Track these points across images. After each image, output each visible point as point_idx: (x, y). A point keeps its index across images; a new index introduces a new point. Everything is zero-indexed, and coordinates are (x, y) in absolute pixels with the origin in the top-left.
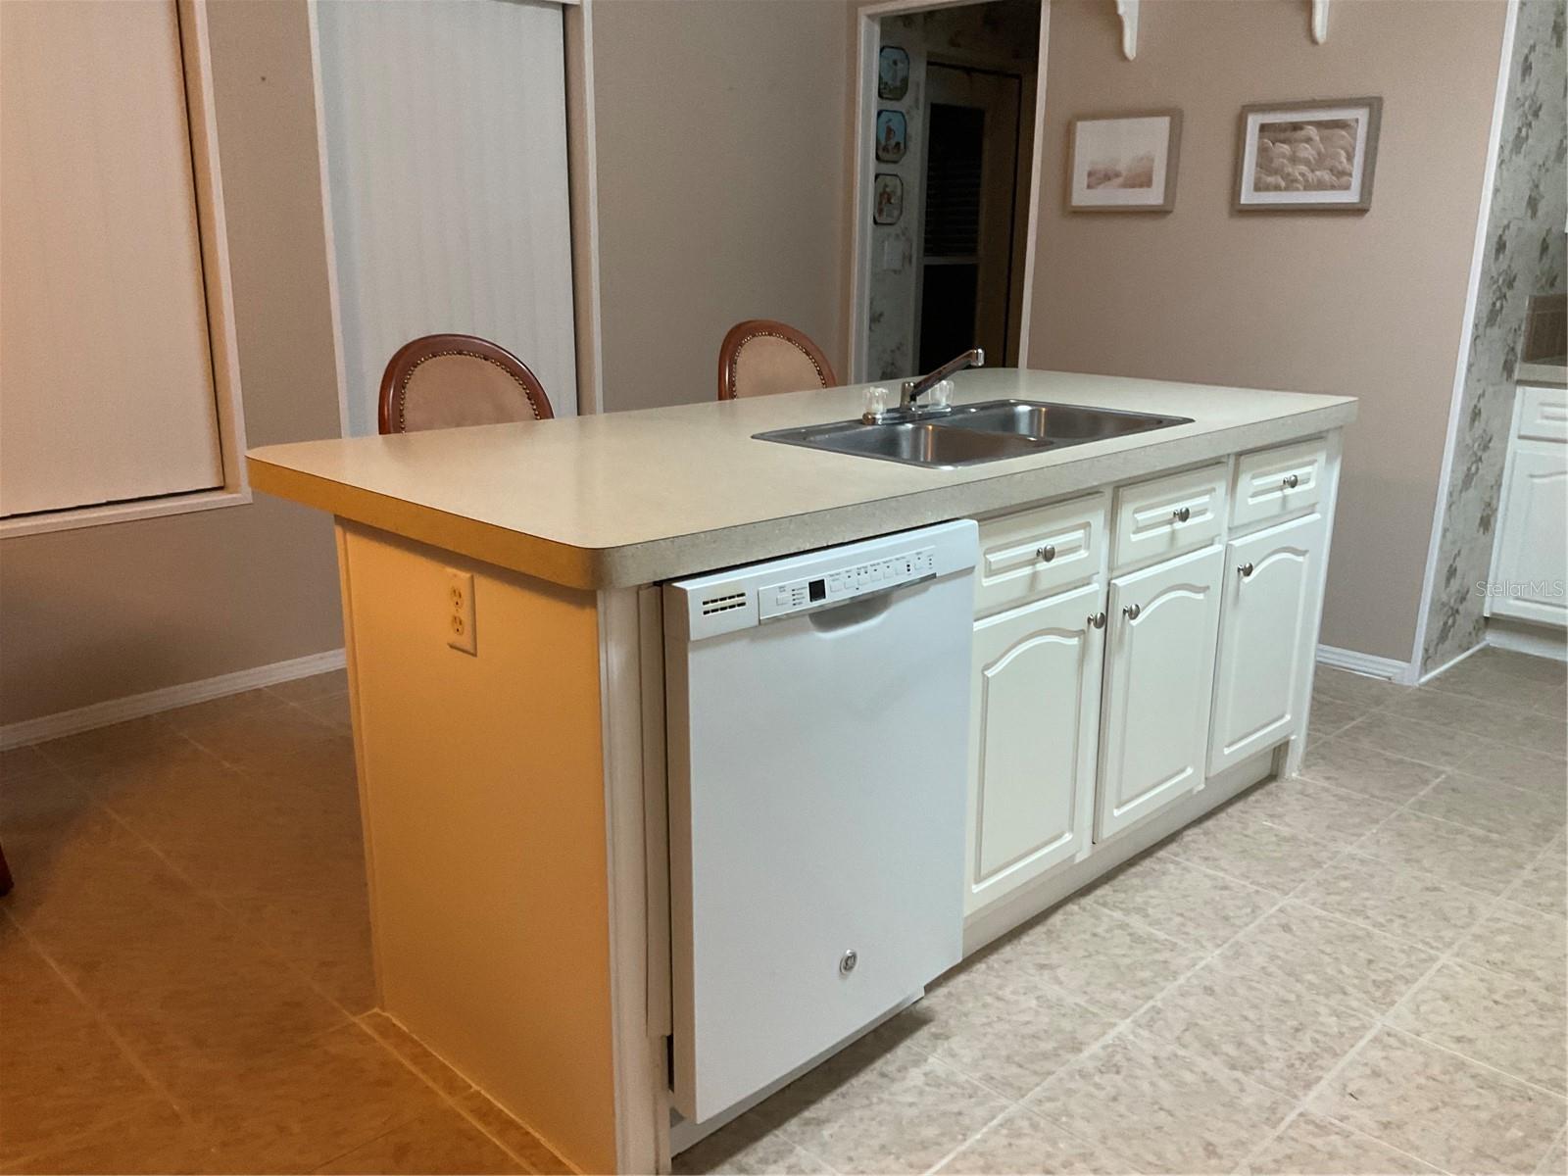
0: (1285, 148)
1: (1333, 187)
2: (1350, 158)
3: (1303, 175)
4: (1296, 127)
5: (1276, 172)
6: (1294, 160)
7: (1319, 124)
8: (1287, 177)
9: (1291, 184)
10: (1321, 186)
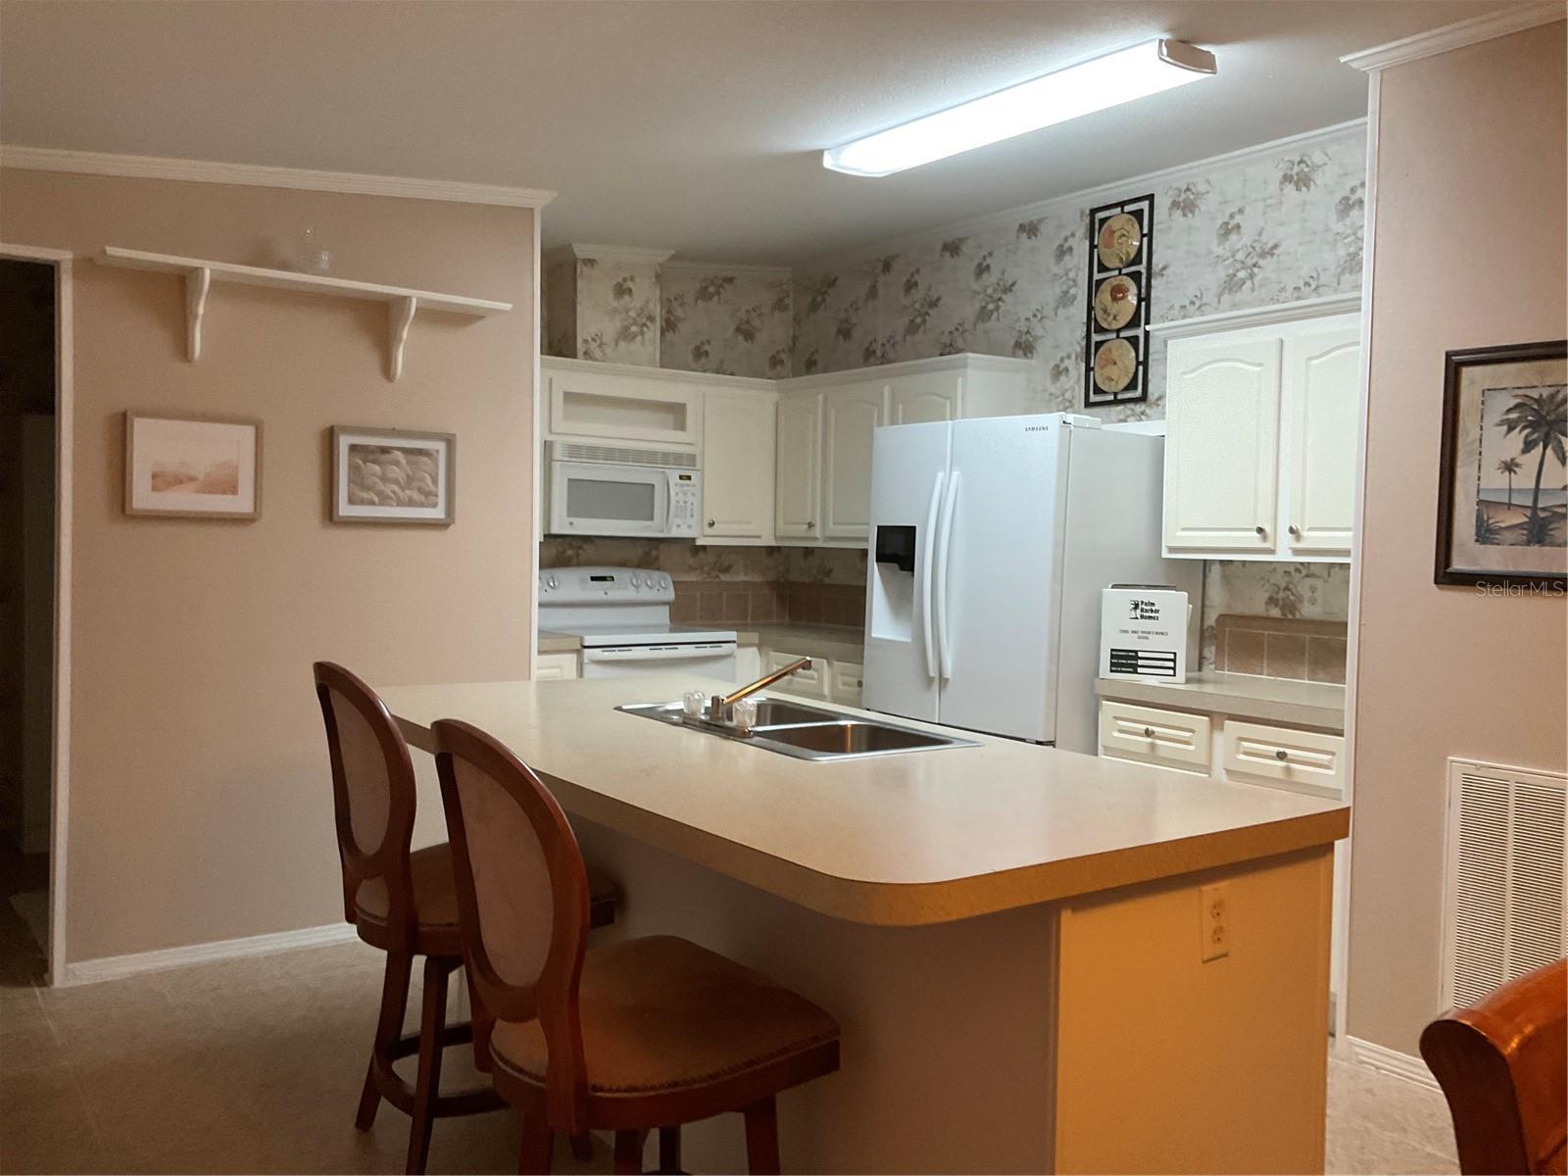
0: (376, 468)
1: (422, 505)
2: (435, 481)
3: (394, 492)
4: (385, 450)
5: (369, 489)
6: (384, 479)
7: (406, 451)
8: (379, 494)
9: (384, 500)
10: (411, 503)
